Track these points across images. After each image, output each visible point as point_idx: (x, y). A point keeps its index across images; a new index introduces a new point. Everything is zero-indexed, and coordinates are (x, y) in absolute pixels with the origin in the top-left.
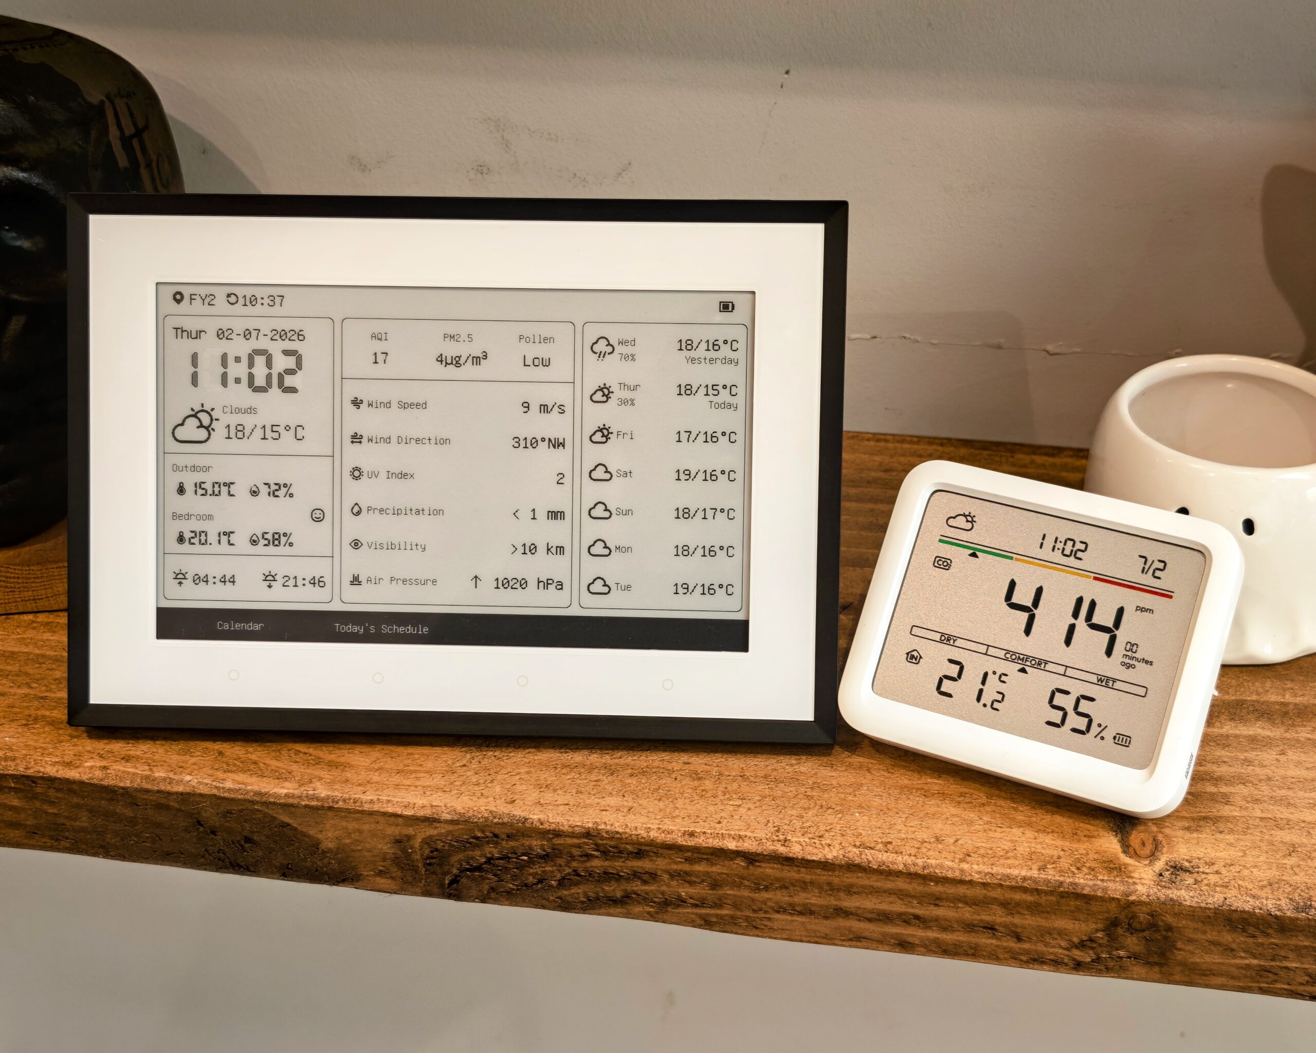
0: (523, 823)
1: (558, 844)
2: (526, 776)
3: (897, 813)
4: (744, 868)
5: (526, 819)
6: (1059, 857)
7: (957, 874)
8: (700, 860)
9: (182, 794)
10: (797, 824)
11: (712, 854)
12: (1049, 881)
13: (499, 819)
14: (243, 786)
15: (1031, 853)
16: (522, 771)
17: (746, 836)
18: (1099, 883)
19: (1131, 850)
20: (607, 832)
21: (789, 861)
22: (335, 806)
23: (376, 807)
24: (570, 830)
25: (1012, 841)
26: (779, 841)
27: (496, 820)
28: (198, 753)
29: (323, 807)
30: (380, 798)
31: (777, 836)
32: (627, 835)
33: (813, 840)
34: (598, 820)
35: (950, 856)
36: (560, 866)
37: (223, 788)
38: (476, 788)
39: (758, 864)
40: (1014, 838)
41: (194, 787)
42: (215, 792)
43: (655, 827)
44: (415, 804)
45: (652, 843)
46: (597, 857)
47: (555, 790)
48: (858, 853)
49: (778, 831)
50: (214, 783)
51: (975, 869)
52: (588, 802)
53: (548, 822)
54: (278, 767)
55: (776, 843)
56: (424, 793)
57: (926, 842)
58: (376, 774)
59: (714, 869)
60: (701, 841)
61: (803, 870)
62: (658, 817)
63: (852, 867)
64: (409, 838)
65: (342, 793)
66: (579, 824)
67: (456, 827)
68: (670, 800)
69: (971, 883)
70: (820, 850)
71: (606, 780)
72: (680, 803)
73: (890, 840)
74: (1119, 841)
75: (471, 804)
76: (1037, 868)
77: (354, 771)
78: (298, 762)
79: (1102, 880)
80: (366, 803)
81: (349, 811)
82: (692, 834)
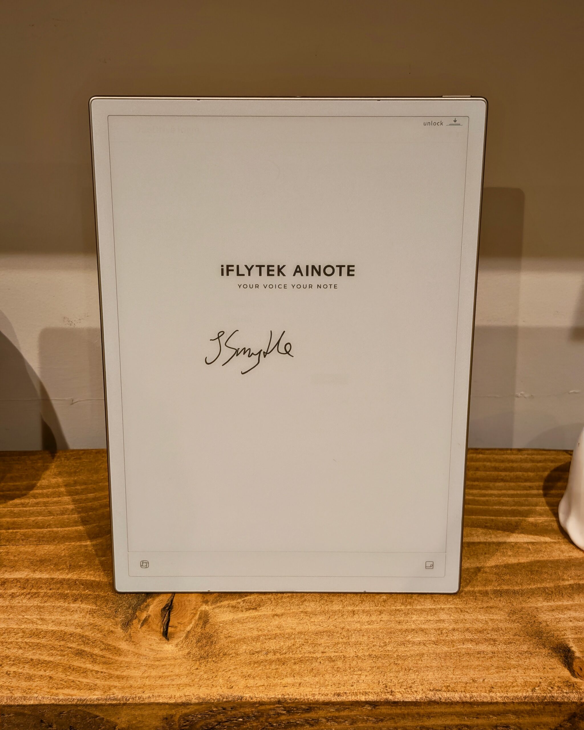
0: (241, 699)
1: (262, 710)
2: (235, 671)
3: (448, 668)
4: (369, 710)
5: (242, 697)
6: (540, 683)
7: (489, 700)
8: (345, 709)
9: (32, 705)
10: (395, 681)
11: (351, 705)
12: (539, 697)
13: (226, 699)
14: (71, 697)
15: (526, 682)
16: (232, 667)
17: (369, 692)
18: (565, 694)
19: (576, 673)
20: (290, 699)
21: (396, 704)
22: (128, 702)
23: (152, 700)
24: (269, 700)
25: (513, 677)
26: (388, 692)
27: (225, 700)
28: (37, 679)
29: (120, 703)
30: (154, 694)
31: (387, 690)
32: (302, 700)
33: (407, 690)
34: (284, 693)
35: (483, 690)
36: (262, 722)
37: (58, 699)
38: (209, 682)
39: (378, 707)
40: (513, 675)
41: (40, 701)
42: (53, 702)
43: (317, 693)
44: (175, 696)
45: (317, 703)
46: (284, 714)
47: (254, 678)
48: (433, 694)
49: (386, 687)
50: (52, 697)
51: (498, 696)
52: (275, 682)
53: (255, 697)
54: (88, 683)
55: (386, 693)
56: (179, 688)
57: (467, 683)
58: (147, 679)
59: (352, 713)
60: (344, 698)
61: (403, 707)
62: (317, 687)
63: (431, 703)
64: (172, 716)
65: (131, 694)
66: (273, 696)
67: (200, 707)
68: (321, 676)
69: (497, 703)
70: (412, 695)
71: (281, 668)
72: (327, 676)
73: (448, 685)
74: (568, 669)
75: (208, 692)
76: (531, 690)
77: (133, 680)
78: (99, 678)
79: (567, 693)
80: (146, 698)
81: (136, 704)
82: (339, 695)
